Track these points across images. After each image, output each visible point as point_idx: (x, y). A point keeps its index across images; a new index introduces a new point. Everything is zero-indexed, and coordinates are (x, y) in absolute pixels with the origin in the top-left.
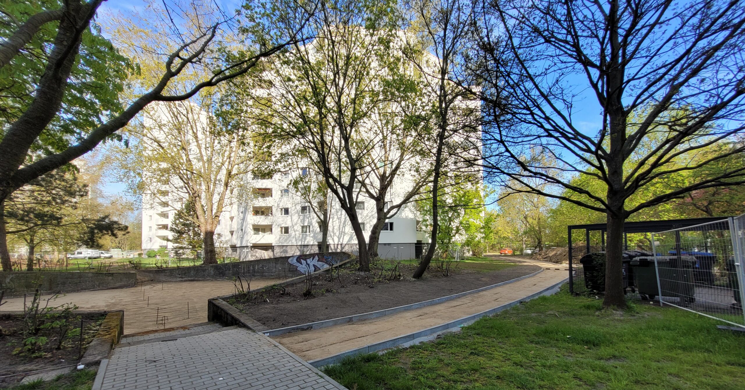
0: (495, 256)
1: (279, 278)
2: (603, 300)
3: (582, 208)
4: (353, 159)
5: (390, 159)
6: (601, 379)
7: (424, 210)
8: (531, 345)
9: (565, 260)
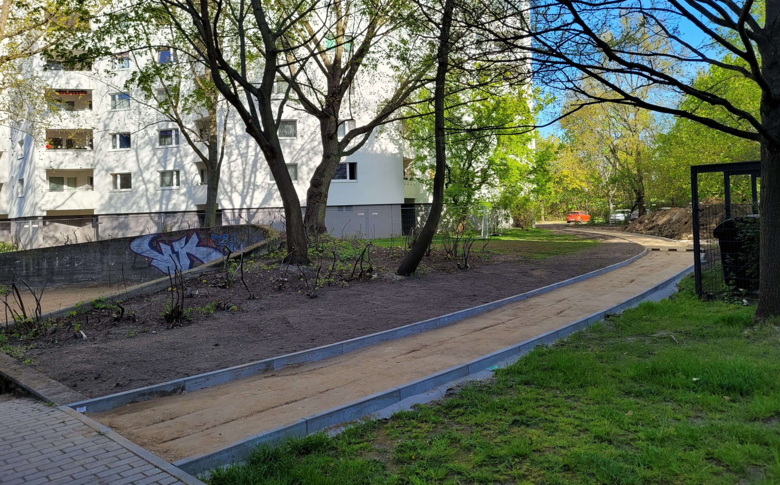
0: (558, 226)
1: (110, 285)
2: (756, 306)
3: (715, 132)
4: (270, 31)
5: (347, 31)
6: (756, 458)
7: (418, 138)
8: (626, 400)
9: (686, 231)
